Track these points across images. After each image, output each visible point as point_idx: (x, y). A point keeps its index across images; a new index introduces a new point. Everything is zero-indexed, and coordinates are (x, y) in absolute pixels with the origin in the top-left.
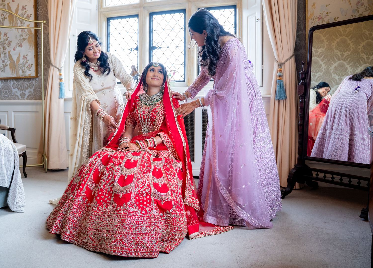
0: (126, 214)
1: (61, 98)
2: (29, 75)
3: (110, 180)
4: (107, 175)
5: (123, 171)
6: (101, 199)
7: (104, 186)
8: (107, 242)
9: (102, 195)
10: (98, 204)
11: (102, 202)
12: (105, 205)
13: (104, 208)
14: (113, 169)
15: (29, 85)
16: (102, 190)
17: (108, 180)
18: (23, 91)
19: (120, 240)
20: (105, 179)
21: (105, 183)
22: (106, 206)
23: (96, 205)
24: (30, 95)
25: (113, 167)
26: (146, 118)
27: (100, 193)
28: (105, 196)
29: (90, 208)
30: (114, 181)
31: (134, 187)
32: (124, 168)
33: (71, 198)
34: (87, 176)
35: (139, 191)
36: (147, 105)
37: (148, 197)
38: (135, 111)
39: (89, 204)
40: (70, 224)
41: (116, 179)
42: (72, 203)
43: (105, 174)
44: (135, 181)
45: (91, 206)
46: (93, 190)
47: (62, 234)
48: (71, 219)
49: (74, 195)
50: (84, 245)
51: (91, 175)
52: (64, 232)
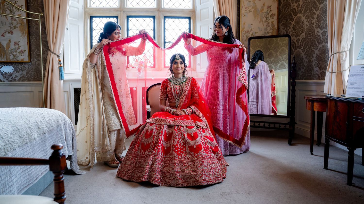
0: (203, 157)
3: (181, 137)
4: (177, 134)
5: (187, 130)
6: (178, 151)
7: (178, 142)
8: (196, 178)
9: (179, 148)
10: (177, 155)
11: (180, 153)
12: (183, 155)
13: (183, 157)
14: (180, 130)
16: (177, 145)
17: (179, 137)
19: (204, 174)
20: (176, 137)
21: (178, 140)
22: (184, 155)
23: (176, 155)
24: (23, 77)
25: (179, 129)
26: (179, 93)
27: (177, 147)
28: (180, 149)
29: (167, 159)
30: (185, 138)
31: (200, 140)
32: (187, 128)
33: (153, 153)
34: (161, 136)
35: (202, 142)
36: (176, 84)
37: (206, 145)
38: (169, 89)
39: (165, 156)
40: (158, 172)
41: (186, 136)
42: (156, 157)
43: (175, 134)
44: (199, 136)
45: (168, 157)
46: (165, 146)
47: (152, 180)
48: (158, 169)
49: (155, 151)
50: (172, 184)
51: (163, 136)
52: (154, 178)
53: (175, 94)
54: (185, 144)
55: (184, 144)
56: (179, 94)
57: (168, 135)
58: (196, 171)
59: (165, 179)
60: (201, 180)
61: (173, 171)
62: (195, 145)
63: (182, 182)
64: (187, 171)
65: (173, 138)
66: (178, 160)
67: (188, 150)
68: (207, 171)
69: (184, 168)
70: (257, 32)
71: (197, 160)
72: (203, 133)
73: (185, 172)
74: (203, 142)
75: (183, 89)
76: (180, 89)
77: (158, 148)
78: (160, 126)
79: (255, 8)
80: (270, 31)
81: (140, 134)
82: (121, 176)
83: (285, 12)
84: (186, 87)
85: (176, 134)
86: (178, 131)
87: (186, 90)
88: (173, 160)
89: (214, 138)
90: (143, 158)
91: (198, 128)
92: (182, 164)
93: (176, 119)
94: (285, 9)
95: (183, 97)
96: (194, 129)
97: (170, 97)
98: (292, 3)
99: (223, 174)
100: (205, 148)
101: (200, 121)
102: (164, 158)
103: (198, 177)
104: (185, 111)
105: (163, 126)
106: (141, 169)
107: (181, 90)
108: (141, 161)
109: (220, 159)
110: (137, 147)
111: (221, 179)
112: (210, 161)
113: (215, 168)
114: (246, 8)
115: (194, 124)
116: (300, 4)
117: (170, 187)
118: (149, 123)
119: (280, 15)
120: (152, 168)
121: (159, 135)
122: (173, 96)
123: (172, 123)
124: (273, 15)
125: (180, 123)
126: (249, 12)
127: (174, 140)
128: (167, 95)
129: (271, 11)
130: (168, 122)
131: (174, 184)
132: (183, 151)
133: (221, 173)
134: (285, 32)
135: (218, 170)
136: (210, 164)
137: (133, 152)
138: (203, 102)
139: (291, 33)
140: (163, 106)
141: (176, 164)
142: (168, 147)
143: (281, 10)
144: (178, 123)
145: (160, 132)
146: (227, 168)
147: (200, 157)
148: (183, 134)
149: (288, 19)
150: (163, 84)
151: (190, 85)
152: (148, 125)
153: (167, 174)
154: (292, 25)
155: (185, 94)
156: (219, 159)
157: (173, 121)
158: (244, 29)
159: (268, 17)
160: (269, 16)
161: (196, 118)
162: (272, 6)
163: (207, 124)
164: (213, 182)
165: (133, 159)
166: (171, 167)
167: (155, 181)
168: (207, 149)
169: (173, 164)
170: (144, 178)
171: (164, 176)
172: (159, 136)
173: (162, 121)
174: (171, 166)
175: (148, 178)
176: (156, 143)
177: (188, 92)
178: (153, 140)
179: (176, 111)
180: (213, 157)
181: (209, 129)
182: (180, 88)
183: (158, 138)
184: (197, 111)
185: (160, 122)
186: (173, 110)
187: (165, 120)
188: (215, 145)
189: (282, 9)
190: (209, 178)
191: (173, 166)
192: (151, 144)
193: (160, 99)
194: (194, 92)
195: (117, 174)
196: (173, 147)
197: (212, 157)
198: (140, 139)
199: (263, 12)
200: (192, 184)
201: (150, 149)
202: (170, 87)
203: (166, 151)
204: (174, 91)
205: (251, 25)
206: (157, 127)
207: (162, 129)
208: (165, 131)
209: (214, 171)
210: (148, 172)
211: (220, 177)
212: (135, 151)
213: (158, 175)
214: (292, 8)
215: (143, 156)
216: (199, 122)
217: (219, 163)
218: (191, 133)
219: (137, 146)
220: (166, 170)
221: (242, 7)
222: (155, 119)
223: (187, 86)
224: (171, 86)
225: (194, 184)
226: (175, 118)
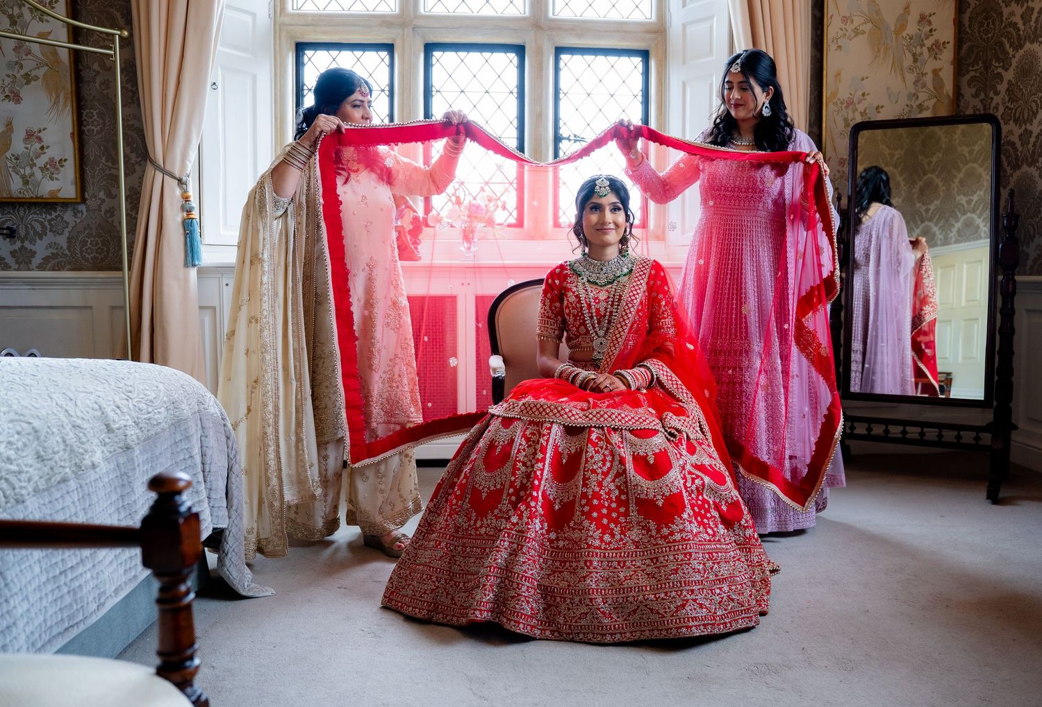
0: (689, 539)
1: (194, 265)
2: (51, 192)
3: (610, 469)
4: (598, 457)
5: (632, 445)
6: (601, 516)
7: (600, 485)
8: (662, 611)
9: (603, 507)
10: (598, 529)
11: (608, 524)
12: (617, 530)
13: (618, 537)
14: (608, 442)
15: (47, 224)
16: (597, 495)
17: (605, 469)
18: (23, 242)
20: (595, 467)
21: (600, 477)
22: (621, 530)
23: (595, 532)
24: (55, 256)
25: (606, 438)
26: (605, 316)
27: (595, 502)
28: (609, 508)
29: (561, 544)
30: (625, 470)
31: (679, 478)
32: (632, 437)
33: (514, 524)
34: (540, 465)
35: (686, 487)
36: (596, 284)
37: (700, 498)
38: (572, 299)
39: (553, 536)
40: (527, 590)
41: (630, 466)
42: (523, 537)
43: (592, 457)
44: (676, 464)
45: (566, 538)
46: (554, 499)
47: (508, 619)
48: (529, 578)
49: (521, 517)
50: (578, 633)
51: (547, 462)
52: (514, 612)
53: (591, 317)
54: (627, 493)
55: (621, 492)
56: (607, 317)
57: (564, 461)
58: (661, 588)
59: (554, 615)
60: (680, 619)
61: (581, 586)
62: (660, 497)
63: (614, 626)
64: (631, 588)
65: (584, 471)
66: (599, 548)
67: (636, 513)
68: (702, 589)
69: (622, 575)
70: (882, 107)
71: (668, 549)
72: (690, 456)
73: (624, 589)
74: (689, 484)
75: (620, 300)
76: (611, 299)
77: (528, 506)
78: (537, 426)
79: (875, 20)
80: (926, 104)
81: (469, 456)
82: (400, 604)
83: (981, 37)
84: (631, 294)
85: (595, 458)
86: (602, 448)
87: (630, 305)
88: (581, 548)
89: (727, 473)
90: (476, 540)
91: (672, 435)
92: (615, 564)
93: (595, 406)
94: (981, 25)
95: (622, 327)
96: (659, 441)
97: (574, 329)
98: (1006, 6)
99: (757, 601)
100: (696, 508)
101: (680, 412)
102: (551, 541)
103: (669, 608)
104: (629, 378)
105: (547, 428)
106: (470, 581)
107: (612, 305)
108: (468, 550)
109: (750, 549)
110: (457, 502)
111: (751, 617)
112: (714, 554)
113: (730, 580)
114: (845, 20)
115: (658, 421)
116: (1033, 9)
117: (572, 644)
118: (498, 416)
119: (965, 47)
120: (508, 574)
121: (534, 458)
122: (584, 324)
123: (579, 420)
124: (938, 47)
125: (610, 417)
126: (853, 34)
127: (585, 479)
128: (564, 321)
129: (933, 33)
130: (566, 413)
131: (584, 633)
132: (618, 517)
133: (751, 596)
134: (980, 106)
135: (741, 584)
136: (714, 563)
137: (441, 519)
138: (691, 347)
139: (1001, 109)
140: (546, 361)
141: (591, 562)
142: (565, 501)
143: (968, 30)
144: (602, 419)
145: (536, 450)
146: (773, 579)
147: (678, 537)
148: (617, 458)
149: (991, 60)
150: (550, 281)
151: (644, 287)
152: (495, 424)
153: (561, 598)
154: (1005, 81)
155: (626, 317)
156: (746, 548)
157: (582, 410)
158: (834, 94)
159: (921, 54)
160: (925, 50)
161: (662, 400)
162: (934, 14)
163: (704, 422)
164: (722, 626)
165: (439, 545)
166: (575, 573)
167: (519, 623)
168: (703, 512)
169: (582, 564)
170: (481, 610)
171: (549, 606)
172: (534, 461)
173: (544, 410)
174: (574, 569)
175: (492, 612)
176: (524, 487)
177: (638, 311)
178: (513, 478)
179: (593, 377)
180: (723, 540)
181: (710, 440)
182: (609, 297)
183: (531, 472)
184: (669, 378)
185: (537, 413)
186: (584, 374)
187: (556, 408)
188: (732, 499)
189: (970, 26)
190: (710, 612)
191: (582, 568)
192: (505, 492)
193: (540, 336)
194: (659, 311)
195: (385, 597)
196: (584, 502)
197: (719, 540)
198: (465, 474)
199: (904, 34)
200: (647, 633)
201: (500, 510)
202: (574, 293)
203: (559, 517)
204: (589, 306)
205: (863, 80)
206: (528, 433)
207: (545, 438)
208: (556, 447)
209: (726, 588)
210: (493, 591)
211: (748, 609)
212: (450, 515)
213: (528, 602)
214: (1004, 24)
215: (477, 535)
216: (674, 417)
217: (743, 559)
218: (647, 455)
219: (458, 498)
220: (558, 584)
221: (832, 16)
222: (521, 403)
223: (636, 290)
224: (580, 289)
225: (656, 632)
226: (591, 400)
